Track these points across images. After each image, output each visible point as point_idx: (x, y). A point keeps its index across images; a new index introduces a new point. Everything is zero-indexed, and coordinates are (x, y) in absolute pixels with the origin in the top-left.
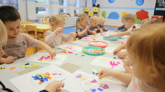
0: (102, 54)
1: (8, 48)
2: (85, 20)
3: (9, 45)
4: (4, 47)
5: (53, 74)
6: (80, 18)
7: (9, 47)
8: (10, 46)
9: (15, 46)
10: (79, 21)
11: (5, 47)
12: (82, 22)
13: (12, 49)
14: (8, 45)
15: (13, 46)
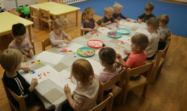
0: (92, 56)
2: (91, 13)
5: (48, 73)
6: (85, 12)
10: (85, 14)
12: (88, 15)
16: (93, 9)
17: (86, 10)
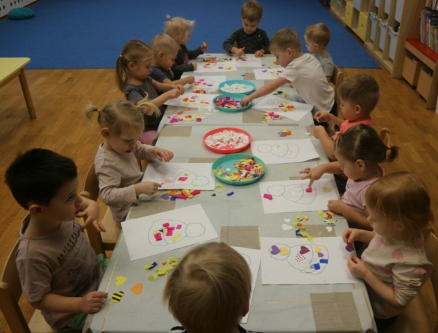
1: (69, 251)
2: (145, 59)
3: (66, 245)
4: (61, 255)
7: (69, 248)
8: (68, 245)
9: (74, 236)
10: (126, 64)
11: (64, 254)
12: (136, 67)
13: (77, 248)
14: (65, 247)
15: (73, 240)
16: (146, 45)
17: (126, 51)
